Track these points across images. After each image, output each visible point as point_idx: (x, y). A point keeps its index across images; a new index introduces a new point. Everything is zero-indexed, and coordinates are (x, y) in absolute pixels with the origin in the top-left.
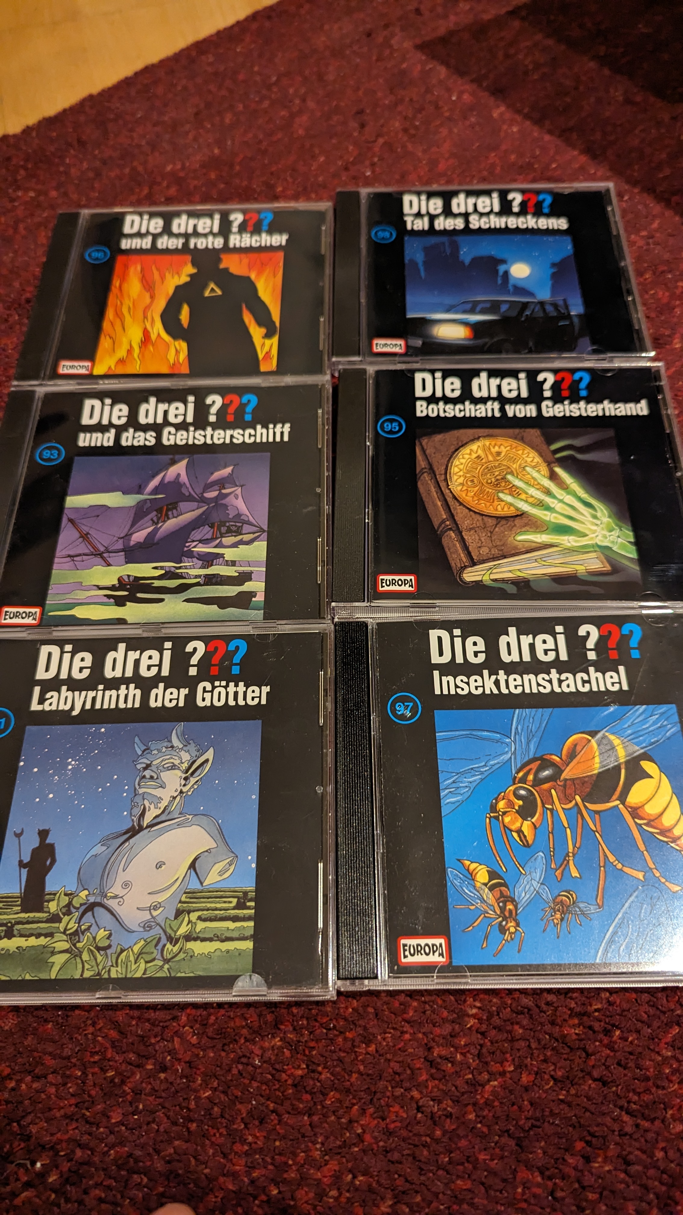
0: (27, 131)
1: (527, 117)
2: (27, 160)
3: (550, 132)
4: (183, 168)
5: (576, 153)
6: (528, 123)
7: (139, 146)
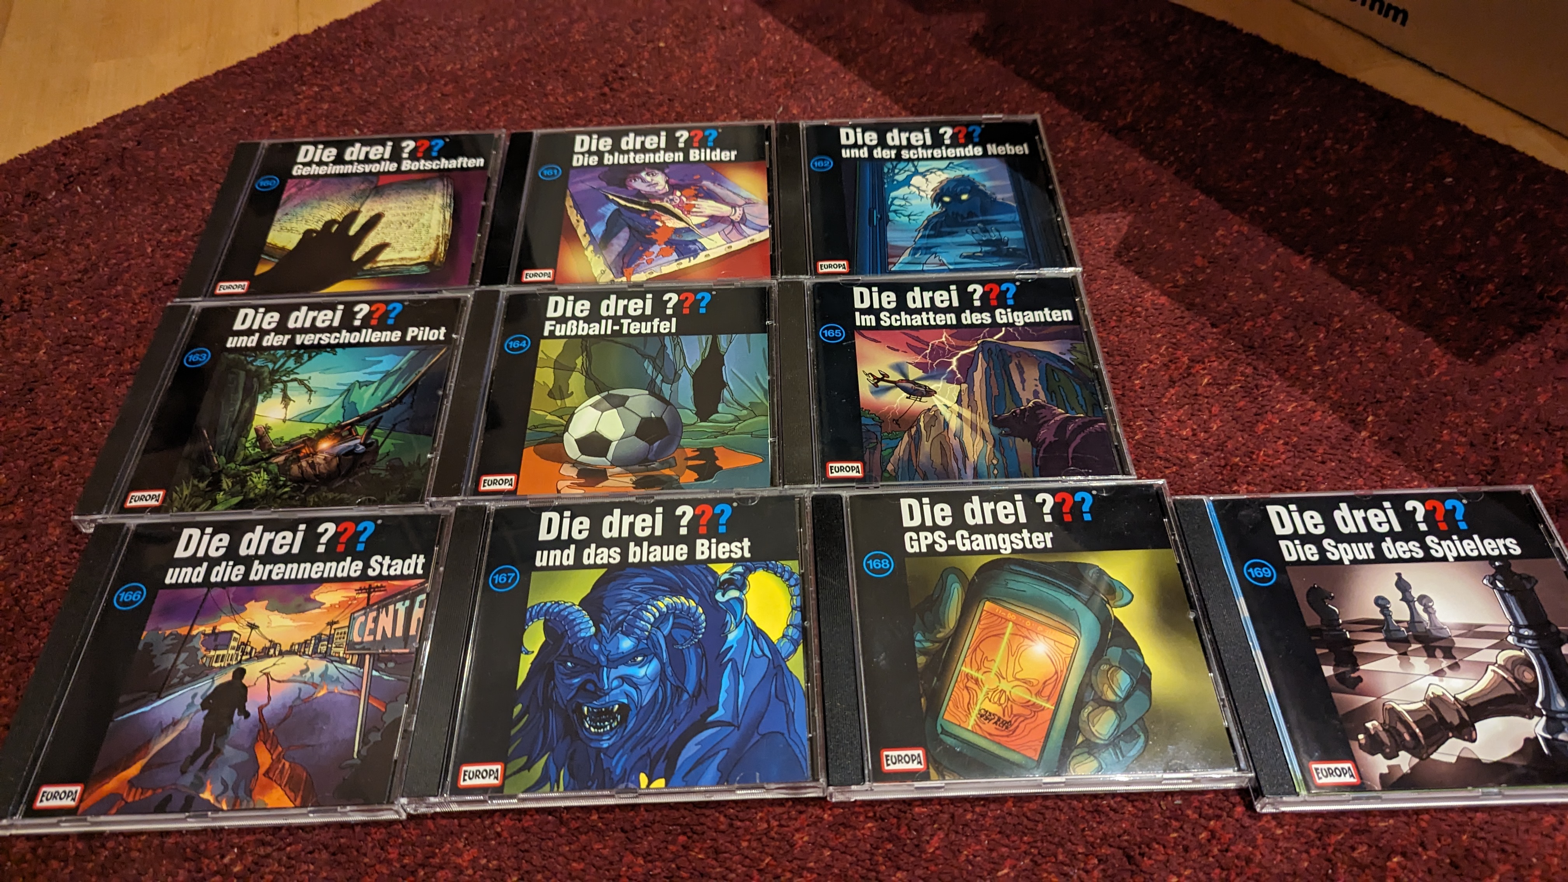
0: (318, 31)
1: (792, 26)
2: (315, 59)
3: (809, 41)
4: (461, 69)
5: (829, 59)
6: (791, 32)
7: (424, 47)
